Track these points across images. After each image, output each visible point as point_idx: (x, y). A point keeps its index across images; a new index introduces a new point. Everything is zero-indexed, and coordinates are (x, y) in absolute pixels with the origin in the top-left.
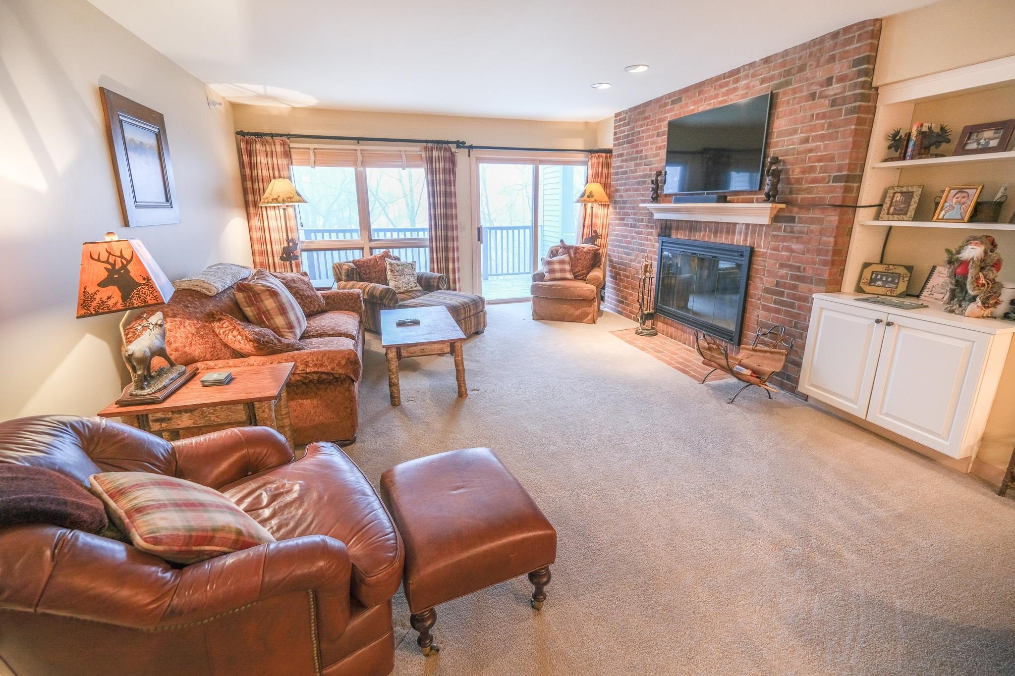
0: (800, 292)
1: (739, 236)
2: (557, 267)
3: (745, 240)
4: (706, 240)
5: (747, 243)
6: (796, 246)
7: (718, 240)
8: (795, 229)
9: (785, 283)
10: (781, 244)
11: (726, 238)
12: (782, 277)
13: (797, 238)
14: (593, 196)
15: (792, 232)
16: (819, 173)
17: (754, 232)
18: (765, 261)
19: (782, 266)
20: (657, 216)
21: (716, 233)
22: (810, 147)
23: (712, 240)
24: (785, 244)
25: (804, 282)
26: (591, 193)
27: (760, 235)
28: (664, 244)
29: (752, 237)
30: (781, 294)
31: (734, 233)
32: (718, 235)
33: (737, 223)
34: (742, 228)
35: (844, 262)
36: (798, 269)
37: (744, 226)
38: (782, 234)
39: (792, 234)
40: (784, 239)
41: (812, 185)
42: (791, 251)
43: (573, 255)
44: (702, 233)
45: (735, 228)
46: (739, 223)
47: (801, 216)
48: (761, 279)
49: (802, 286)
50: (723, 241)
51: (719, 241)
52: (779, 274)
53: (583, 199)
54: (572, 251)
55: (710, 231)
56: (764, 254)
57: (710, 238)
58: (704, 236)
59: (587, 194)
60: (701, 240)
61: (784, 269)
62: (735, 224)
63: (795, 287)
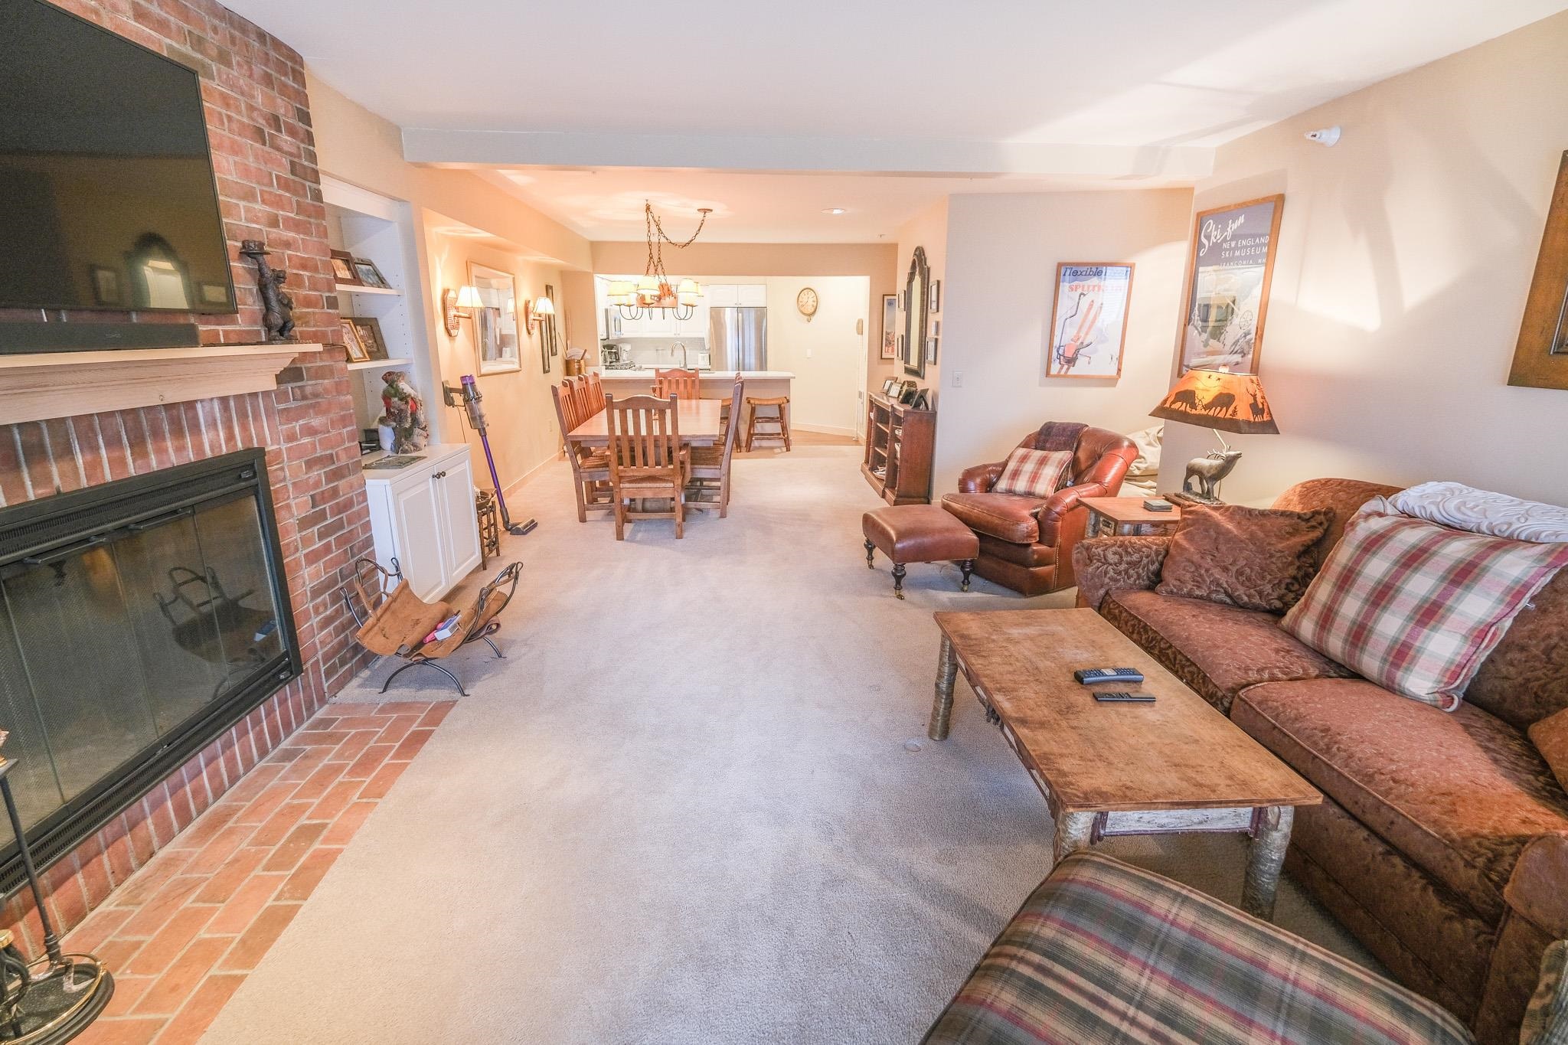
0: (344, 495)
1: (212, 434)
3: (230, 437)
4: (109, 478)
5: (236, 445)
6: (316, 422)
7: (155, 464)
8: (308, 390)
9: (323, 492)
10: (297, 426)
11: (181, 449)
12: (317, 484)
13: (313, 406)
15: (304, 397)
16: (310, 290)
17: (243, 416)
18: (282, 469)
19: (310, 464)
21: (138, 444)
22: (285, 238)
23: (132, 470)
24: (301, 422)
25: (343, 477)
27: (256, 417)
29: (244, 427)
30: (322, 516)
31: (195, 428)
32: (150, 447)
33: (196, 401)
34: (212, 408)
36: (330, 459)
37: (216, 405)
38: (292, 404)
39: (305, 402)
40: (300, 413)
41: (307, 310)
42: (311, 431)
44: (80, 460)
45: (196, 417)
46: (202, 401)
47: (309, 365)
48: (288, 506)
49: (342, 484)
50: (174, 459)
51: (159, 462)
52: (311, 481)
55: (113, 443)
56: (279, 452)
57: (123, 462)
58: (93, 466)
60: (84, 483)
61: (314, 468)
62: (190, 405)
63: (335, 492)
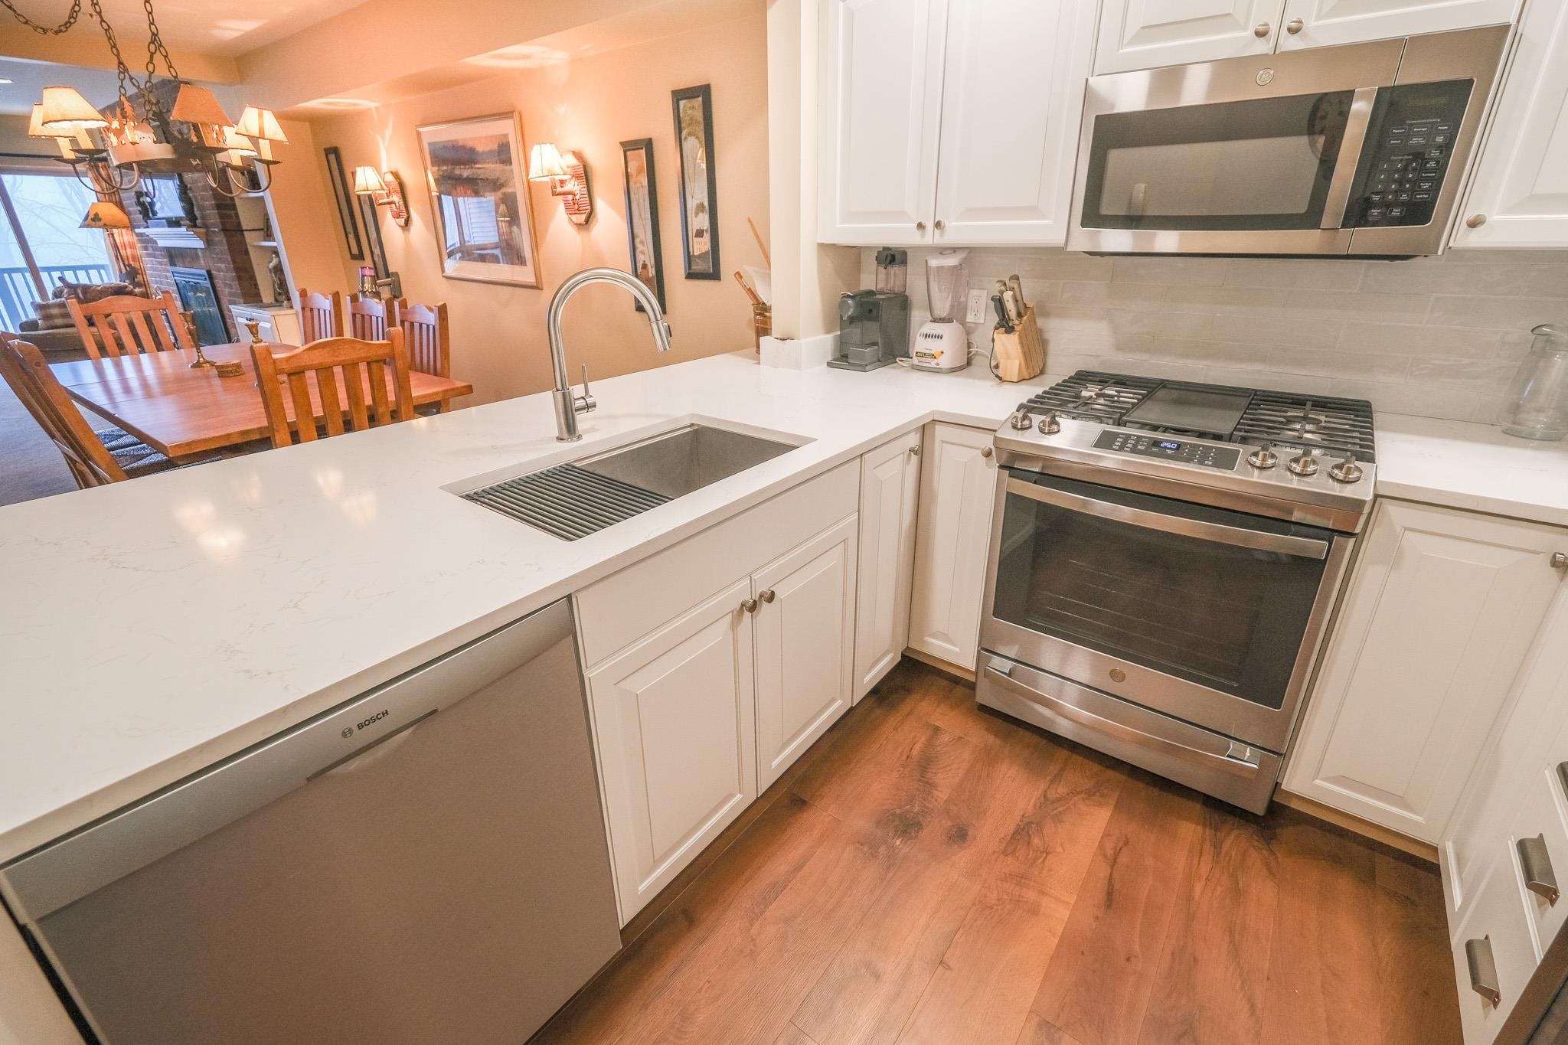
2: (55, 311)
10: (218, 266)
14: (100, 220)
20: (161, 243)
26: (96, 215)
28: (175, 274)
32: (194, 260)
35: (253, 278)
41: (208, 212)
43: (81, 296)
44: (188, 260)
47: (214, 239)
53: (86, 223)
54: (79, 291)
55: (190, 257)
59: (91, 216)
